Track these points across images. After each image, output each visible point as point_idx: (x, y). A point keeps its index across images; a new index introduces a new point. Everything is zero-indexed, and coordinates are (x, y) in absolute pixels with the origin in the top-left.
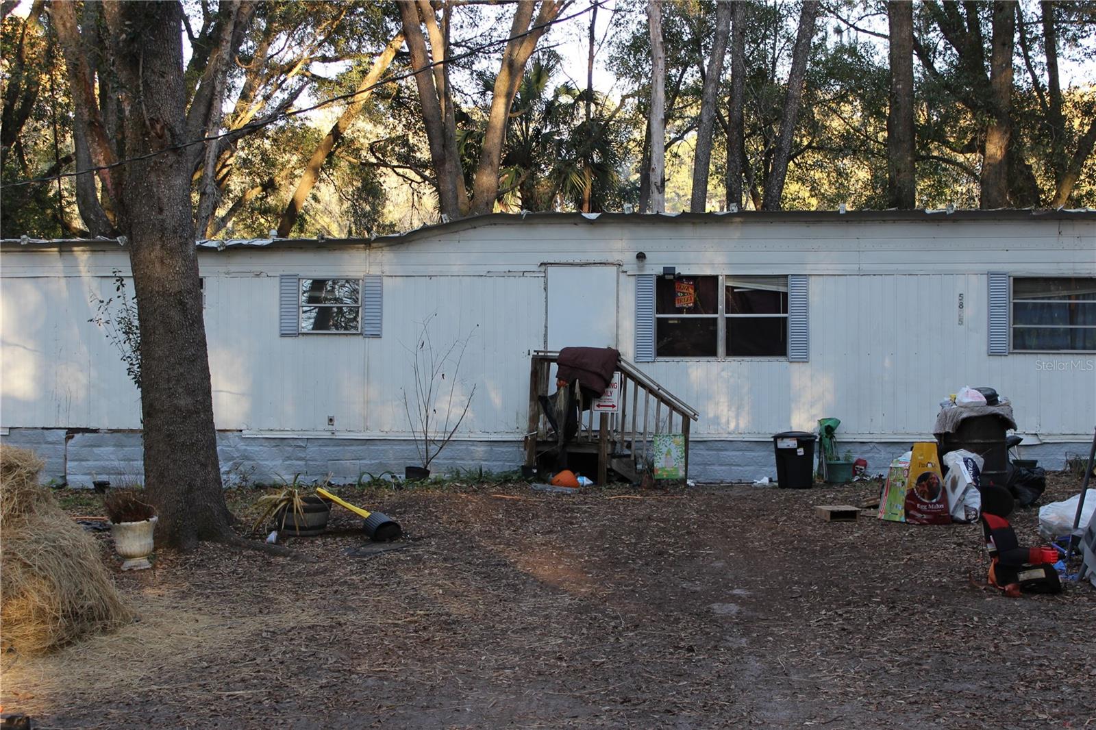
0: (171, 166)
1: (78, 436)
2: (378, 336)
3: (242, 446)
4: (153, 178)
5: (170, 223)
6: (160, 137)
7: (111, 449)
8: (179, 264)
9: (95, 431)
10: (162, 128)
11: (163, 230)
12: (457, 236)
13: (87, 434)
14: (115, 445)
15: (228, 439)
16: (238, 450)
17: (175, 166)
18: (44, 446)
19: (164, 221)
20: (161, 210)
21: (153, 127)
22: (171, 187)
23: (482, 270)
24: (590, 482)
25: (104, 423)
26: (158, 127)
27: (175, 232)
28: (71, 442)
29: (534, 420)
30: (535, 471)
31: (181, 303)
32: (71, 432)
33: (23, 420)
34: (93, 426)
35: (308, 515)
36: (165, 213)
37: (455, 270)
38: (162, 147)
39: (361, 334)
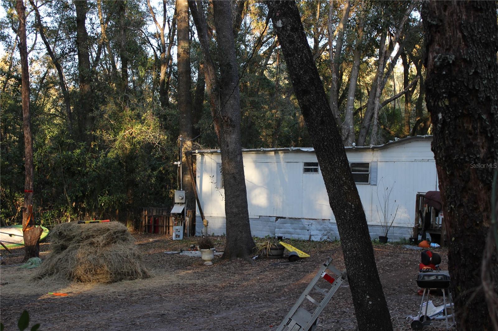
0: (231, 131)
1: (279, 219)
2: (375, 185)
3: (330, 226)
4: (225, 135)
5: (231, 150)
6: (227, 122)
7: (289, 225)
8: (233, 164)
9: (285, 218)
10: (227, 119)
11: (228, 153)
12: (404, 146)
13: (282, 219)
14: (291, 224)
15: (325, 223)
16: (328, 227)
17: (232, 131)
18: (270, 223)
19: (229, 149)
20: (228, 146)
21: (224, 119)
22: (231, 138)
23: (413, 159)
24: (438, 245)
25: (287, 215)
26: (226, 118)
27: (232, 153)
28: (277, 221)
29: (417, 220)
30: (413, 240)
31: (234, 177)
32: (277, 218)
33: (263, 214)
34: (284, 216)
35: (272, 251)
36: (229, 147)
37: (404, 159)
38: (227, 125)
39: (369, 184)
